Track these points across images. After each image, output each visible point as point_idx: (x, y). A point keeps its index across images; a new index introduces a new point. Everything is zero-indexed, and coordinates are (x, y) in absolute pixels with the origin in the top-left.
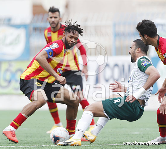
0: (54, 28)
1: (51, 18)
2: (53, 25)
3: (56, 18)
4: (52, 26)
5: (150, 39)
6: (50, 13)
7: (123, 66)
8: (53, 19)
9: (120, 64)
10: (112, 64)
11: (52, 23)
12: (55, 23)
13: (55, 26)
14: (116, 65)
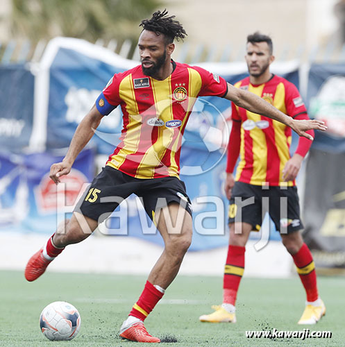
0: (256, 76)
1: (250, 54)
2: (255, 70)
3: (260, 54)
4: (252, 72)
8: (254, 57)
11: (252, 66)
12: (257, 66)
13: (258, 72)
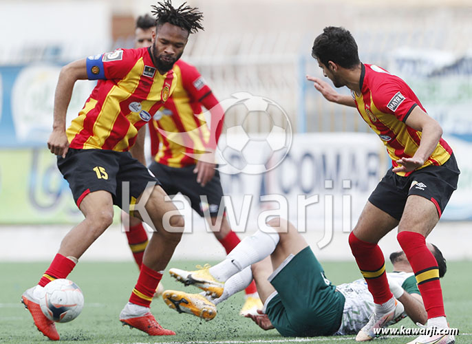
1: (141, 41)
5: (343, 70)
6: (139, 31)
7: (324, 157)
8: (146, 44)
9: (317, 152)
10: (297, 152)
14: (308, 155)
